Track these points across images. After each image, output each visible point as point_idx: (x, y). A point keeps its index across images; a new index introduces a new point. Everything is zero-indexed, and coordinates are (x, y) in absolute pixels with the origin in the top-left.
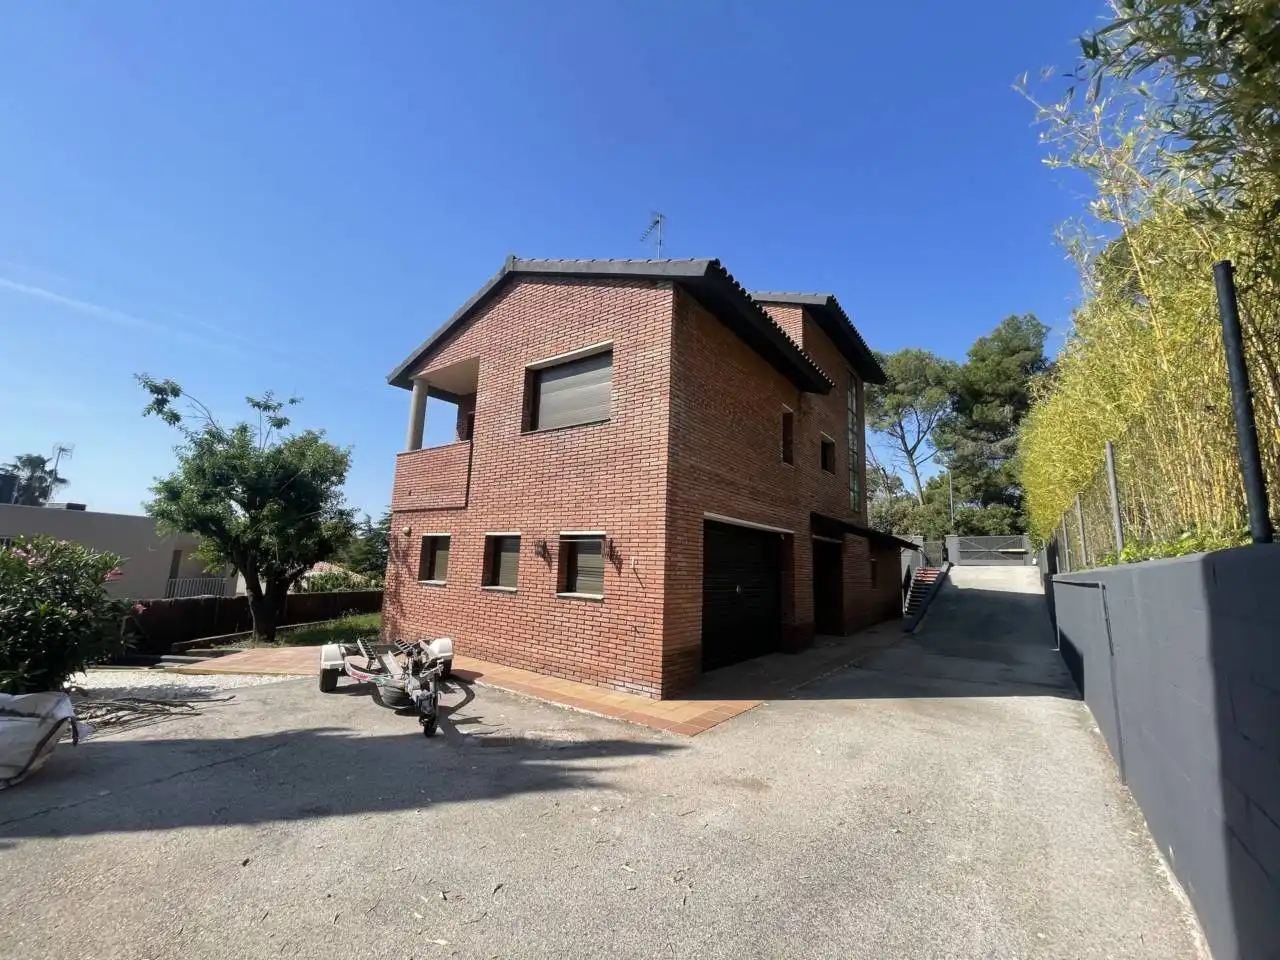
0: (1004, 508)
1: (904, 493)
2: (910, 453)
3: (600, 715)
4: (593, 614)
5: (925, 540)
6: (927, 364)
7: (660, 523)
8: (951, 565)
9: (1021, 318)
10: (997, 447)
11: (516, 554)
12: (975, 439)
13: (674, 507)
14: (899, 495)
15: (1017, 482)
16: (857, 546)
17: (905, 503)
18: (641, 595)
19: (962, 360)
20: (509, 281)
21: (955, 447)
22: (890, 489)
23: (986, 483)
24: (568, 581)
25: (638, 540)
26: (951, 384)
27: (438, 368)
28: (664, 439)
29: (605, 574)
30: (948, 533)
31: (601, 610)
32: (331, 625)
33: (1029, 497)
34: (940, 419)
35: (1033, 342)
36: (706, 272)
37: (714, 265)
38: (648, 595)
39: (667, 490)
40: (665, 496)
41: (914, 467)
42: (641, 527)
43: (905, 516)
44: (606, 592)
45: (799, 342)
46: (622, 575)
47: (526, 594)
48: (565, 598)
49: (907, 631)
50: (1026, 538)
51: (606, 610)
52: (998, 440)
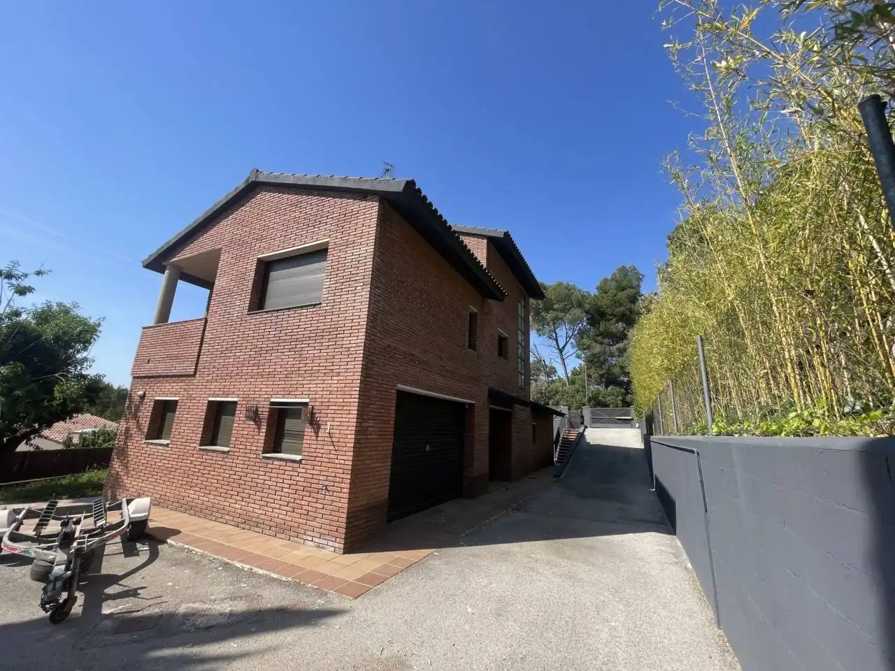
0: (618, 389)
1: (557, 378)
2: (561, 351)
3: (275, 576)
4: (291, 473)
5: (569, 409)
6: (572, 293)
7: (354, 393)
8: (586, 427)
9: (628, 267)
10: (614, 349)
11: (232, 417)
12: (601, 343)
13: (368, 379)
14: (554, 378)
15: (627, 371)
16: (522, 413)
17: (557, 384)
18: (333, 456)
19: (594, 292)
20: (252, 189)
21: (588, 348)
22: (548, 375)
23: (607, 373)
24: (275, 442)
25: (334, 408)
26: (587, 306)
27: (187, 256)
28: (364, 321)
29: (305, 437)
30: (584, 405)
31: (299, 470)
32: (66, 480)
33: (635, 381)
34: (580, 329)
35: (635, 284)
36: (404, 189)
37: (410, 185)
38: (339, 457)
39: (363, 365)
40: (360, 370)
41: (563, 360)
42: (339, 396)
43: (557, 393)
44: (304, 453)
45: (484, 262)
46: (319, 439)
47: (236, 454)
48: (268, 458)
49: (555, 476)
50: (632, 408)
51: (304, 471)
52: (615, 345)
